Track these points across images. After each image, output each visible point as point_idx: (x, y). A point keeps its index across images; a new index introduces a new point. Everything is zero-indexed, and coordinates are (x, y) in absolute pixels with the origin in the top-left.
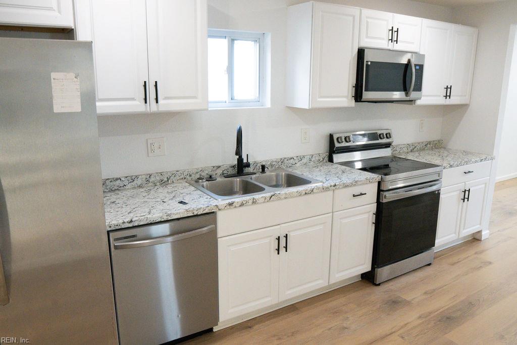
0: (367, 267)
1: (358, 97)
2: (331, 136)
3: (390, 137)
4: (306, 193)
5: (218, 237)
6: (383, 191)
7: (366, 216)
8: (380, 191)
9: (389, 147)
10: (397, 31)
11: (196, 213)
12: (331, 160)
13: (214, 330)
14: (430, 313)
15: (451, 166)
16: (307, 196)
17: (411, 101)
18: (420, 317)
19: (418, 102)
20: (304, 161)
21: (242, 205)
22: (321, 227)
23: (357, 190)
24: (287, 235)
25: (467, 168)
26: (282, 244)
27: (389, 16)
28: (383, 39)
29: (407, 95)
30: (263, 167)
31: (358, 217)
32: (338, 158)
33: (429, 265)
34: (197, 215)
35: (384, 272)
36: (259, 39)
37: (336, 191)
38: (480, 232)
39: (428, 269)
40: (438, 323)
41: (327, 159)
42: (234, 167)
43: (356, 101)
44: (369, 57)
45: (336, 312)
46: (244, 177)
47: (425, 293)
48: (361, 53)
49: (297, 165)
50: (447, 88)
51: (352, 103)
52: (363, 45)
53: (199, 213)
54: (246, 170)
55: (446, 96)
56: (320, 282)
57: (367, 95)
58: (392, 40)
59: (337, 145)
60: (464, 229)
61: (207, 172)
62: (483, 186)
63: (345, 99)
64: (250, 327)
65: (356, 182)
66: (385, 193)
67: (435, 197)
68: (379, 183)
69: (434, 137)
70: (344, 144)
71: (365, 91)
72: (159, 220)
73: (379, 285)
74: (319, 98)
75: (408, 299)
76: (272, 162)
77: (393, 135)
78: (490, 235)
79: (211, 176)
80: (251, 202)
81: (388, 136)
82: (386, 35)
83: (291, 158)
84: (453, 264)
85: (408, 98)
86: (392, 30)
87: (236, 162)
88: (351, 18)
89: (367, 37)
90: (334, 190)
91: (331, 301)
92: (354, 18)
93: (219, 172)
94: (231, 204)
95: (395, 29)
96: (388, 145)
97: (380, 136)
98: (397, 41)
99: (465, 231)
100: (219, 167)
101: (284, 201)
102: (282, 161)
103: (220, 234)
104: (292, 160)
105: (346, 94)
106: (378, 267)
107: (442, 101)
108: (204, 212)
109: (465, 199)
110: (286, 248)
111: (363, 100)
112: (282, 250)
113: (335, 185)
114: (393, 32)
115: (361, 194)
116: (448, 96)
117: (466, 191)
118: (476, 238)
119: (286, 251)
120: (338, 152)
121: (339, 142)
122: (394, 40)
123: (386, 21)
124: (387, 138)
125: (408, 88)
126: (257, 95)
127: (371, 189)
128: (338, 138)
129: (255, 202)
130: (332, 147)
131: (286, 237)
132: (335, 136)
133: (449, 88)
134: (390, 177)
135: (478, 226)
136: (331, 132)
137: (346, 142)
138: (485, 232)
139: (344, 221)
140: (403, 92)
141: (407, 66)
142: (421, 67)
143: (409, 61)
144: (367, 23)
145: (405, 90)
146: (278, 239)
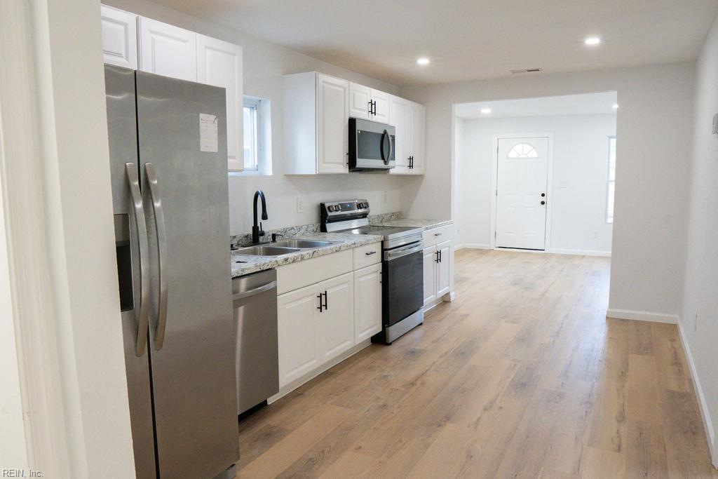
0: (377, 328)
1: (352, 164)
2: (322, 206)
3: (368, 206)
4: (336, 250)
5: (278, 294)
6: (387, 250)
7: (374, 275)
8: (383, 250)
9: (366, 217)
10: (375, 104)
12: (323, 229)
13: (269, 403)
14: (446, 353)
15: (427, 229)
16: (337, 254)
17: (387, 170)
18: (441, 357)
19: (392, 171)
20: (303, 231)
21: (295, 260)
22: (346, 286)
23: (368, 249)
24: (326, 292)
25: (435, 230)
26: (323, 302)
27: (367, 89)
28: (364, 110)
29: (386, 163)
30: (274, 236)
31: (368, 277)
32: (331, 227)
33: (421, 324)
34: (262, 271)
35: (394, 331)
36: (256, 106)
37: (356, 250)
38: (448, 294)
39: (422, 327)
41: (319, 229)
42: (247, 236)
43: (350, 168)
44: (359, 127)
45: (370, 368)
46: (263, 246)
47: (433, 342)
48: (352, 122)
49: (297, 235)
51: (343, 169)
52: (353, 115)
54: (263, 239)
56: (349, 342)
57: (361, 163)
58: (371, 111)
59: (330, 214)
60: (439, 290)
62: (447, 248)
63: (341, 166)
64: (301, 394)
65: (368, 241)
66: (390, 252)
67: (419, 255)
68: (382, 242)
69: (396, 210)
70: (334, 213)
71: (359, 158)
73: (390, 344)
74: (324, 163)
75: (423, 348)
76: (278, 231)
77: (370, 205)
78: (456, 296)
80: (300, 258)
81: (366, 205)
82: (367, 107)
83: (292, 228)
84: (440, 320)
85: (385, 167)
86: (371, 103)
87: (251, 232)
88: (342, 90)
89: (354, 107)
90: (353, 248)
91: (357, 363)
92: (345, 89)
93: (235, 242)
94: (286, 260)
95: (373, 103)
96: (364, 215)
97: (359, 206)
98: (375, 113)
99: (440, 292)
100: (235, 237)
101: (322, 258)
102: (285, 231)
103: (279, 292)
105: (342, 161)
106: (389, 326)
107: (406, 171)
108: (268, 268)
109: (438, 260)
110: (326, 306)
111: (357, 166)
112: (323, 308)
113: (355, 244)
114: (372, 105)
115: (372, 253)
116: (411, 166)
117: (438, 253)
118: (445, 301)
119: (326, 309)
120: (330, 221)
121: (331, 211)
122: (373, 111)
123: (367, 94)
124: (366, 208)
125: (386, 157)
126: (256, 163)
127: (377, 248)
128: (329, 207)
129: (302, 259)
130: (324, 217)
131: (326, 294)
132: (327, 205)
133: (411, 159)
134: (391, 237)
135: (447, 288)
136: (322, 201)
137: (336, 211)
138: (452, 294)
139: (361, 280)
140: (382, 161)
141: (384, 136)
142: (393, 137)
143: (385, 132)
144: (354, 94)
145: (383, 158)
146: (321, 297)
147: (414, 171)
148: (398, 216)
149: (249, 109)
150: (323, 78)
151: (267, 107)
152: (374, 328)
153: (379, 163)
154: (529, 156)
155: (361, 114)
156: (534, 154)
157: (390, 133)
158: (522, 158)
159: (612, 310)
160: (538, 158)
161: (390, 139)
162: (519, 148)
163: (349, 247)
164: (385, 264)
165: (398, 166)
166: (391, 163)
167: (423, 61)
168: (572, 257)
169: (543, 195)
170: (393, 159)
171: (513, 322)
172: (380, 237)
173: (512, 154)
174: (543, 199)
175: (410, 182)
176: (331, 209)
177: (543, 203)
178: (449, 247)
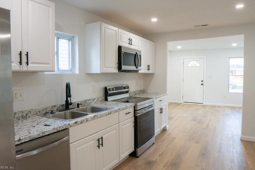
0: (132, 150)
1: (120, 68)
2: (106, 88)
3: (129, 88)
4: (108, 114)
5: (70, 143)
6: (136, 110)
7: (131, 123)
8: (135, 111)
10: (131, 40)
11: (58, 130)
12: (106, 100)
14: (167, 163)
15: (156, 98)
16: (109, 115)
17: (137, 71)
18: (164, 166)
19: (140, 72)
20: (95, 101)
21: (81, 123)
22: (115, 131)
23: (127, 111)
24: (102, 137)
25: (160, 99)
26: (100, 143)
27: (128, 33)
28: (126, 43)
29: (137, 68)
30: (78, 105)
31: (128, 125)
32: (110, 98)
33: (154, 144)
34: (59, 131)
35: (139, 150)
36: (71, 39)
37: (120, 112)
38: (166, 126)
39: (154, 145)
40: (172, 167)
41: (104, 99)
42: (63, 105)
43: (119, 70)
44: (123, 50)
46: (71, 110)
47: (159, 156)
48: (120, 48)
49: (92, 103)
50: (148, 66)
51: (116, 71)
52: (120, 45)
53: (60, 130)
54: (70, 107)
55: (148, 69)
56: (116, 160)
57: (124, 67)
58: (130, 43)
59: (109, 92)
61: (49, 109)
62: (165, 106)
63: (114, 69)
65: (127, 107)
66: (138, 111)
67: (153, 111)
68: (134, 107)
69: (142, 88)
70: (112, 92)
71: (123, 65)
72: (38, 136)
73: (139, 157)
74: (105, 68)
75: (154, 160)
76: (81, 102)
78: (169, 127)
79: (52, 111)
80: (85, 120)
82: (128, 41)
83: (89, 100)
84: (162, 141)
86: (130, 39)
87: (64, 103)
88: (115, 32)
89: (121, 41)
90: (119, 112)
93: (55, 109)
94: (76, 123)
95: (131, 39)
96: (127, 92)
97: (124, 88)
98: (131, 44)
99: (162, 127)
100: (55, 106)
101: (101, 118)
102: (85, 101)
103: (71, 141)
104: (90, 101)
105: (115, 67)
106: (137, 148)
107: (146, 71)
108: (63, 129)
109: (161, 112)
110: (102, 144)
111: (122, 69)
112: (101, 146)
113: (119, 109)
114: (130, 40)
115: (129, 113)
116: (149, 69)
117: (161, 109)
118: (164, 130)
119: (102, 146)
120: (109, 96)
121: (110, 91)
122: (131, 43)
123: (127, 35)
124: (127, 88)
125: (137, 65)
126: (71, 68)
127: (132, 110)
128: (109, 89)
129: (87, 120)
130: (107, 93)
131: (102, 138)
132: (108, 88)
133: (149, 66)
134: (139, 104)
135: (165, 124)
136: (106, 86)
137: (113, 90)
138: (167, 127)
139: (123, 127)
140: (135, 67)
141: (136, 55)
142: (140, 56)
143: (136, 53)
144: (121, 35)
145: (135, 65)
146: (99, 140)
147: (150, 72)
148: (143, 91)
149: (68, 41)
150: (104, 25)
151: (77, 40)
152: (130, 150)
153: (133, 68)
154: (196, 65)
155: (125, 44)
156: (198, 65)
157: (138, 54)
158: (194, 66)
159: (243, 136)
160: (200, 66)
161: (139, 56)
162: (192, 62)
163: (116, 111)
164: (136, 118)
165: (143, 69)
166: (139, 68)
167: (154, 20)
168: (214, 106)
169: (202, 81)
170: (141, 66)
171: (197, 143)
172: (133, 104)
173: (189, 65)
174: (202, 83)
175: (148, 76)
176: (110, 89)
177: (202, 84)
178: (166, 106)
